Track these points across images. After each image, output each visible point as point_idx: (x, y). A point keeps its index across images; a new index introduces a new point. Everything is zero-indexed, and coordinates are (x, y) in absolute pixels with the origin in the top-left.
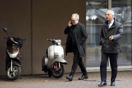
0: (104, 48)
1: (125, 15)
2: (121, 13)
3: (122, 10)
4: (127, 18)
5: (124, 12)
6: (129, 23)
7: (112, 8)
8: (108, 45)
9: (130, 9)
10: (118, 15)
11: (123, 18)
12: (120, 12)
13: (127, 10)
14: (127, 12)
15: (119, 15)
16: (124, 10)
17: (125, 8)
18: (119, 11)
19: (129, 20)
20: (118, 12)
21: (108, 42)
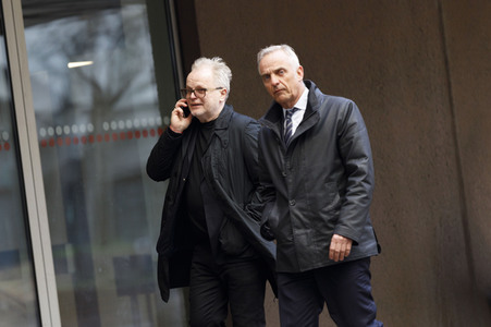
0: (286, 252)
1: (112, 63)
2: (87, 55)
3: (93, 34)
4: (126, 80)
5: (104, 43)
6: (144, 107)
7: (27, 25)
8: (304, 226)
9: (142, 23)
10: (72, 65)
11: (102, 78)
12: (80, 48)
13: (122, 27)
14: (127, 42)
15: (77, 69)
16: (108, 33)
17: (111, 20)
18: (74, 39)
19: (142, 88)
20: (71, 49)
21: (301, 209)
